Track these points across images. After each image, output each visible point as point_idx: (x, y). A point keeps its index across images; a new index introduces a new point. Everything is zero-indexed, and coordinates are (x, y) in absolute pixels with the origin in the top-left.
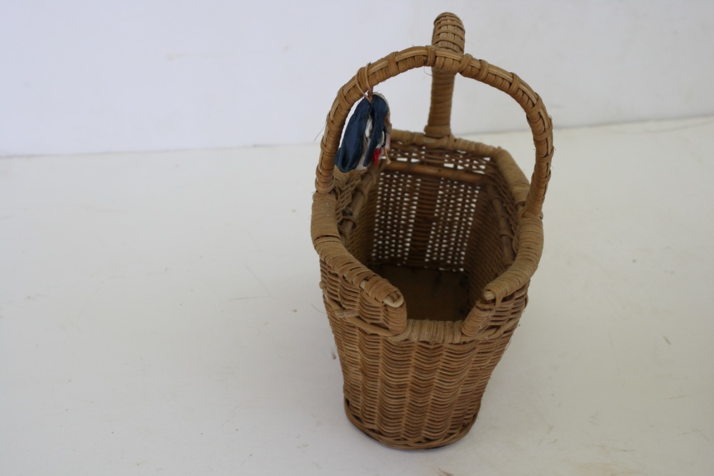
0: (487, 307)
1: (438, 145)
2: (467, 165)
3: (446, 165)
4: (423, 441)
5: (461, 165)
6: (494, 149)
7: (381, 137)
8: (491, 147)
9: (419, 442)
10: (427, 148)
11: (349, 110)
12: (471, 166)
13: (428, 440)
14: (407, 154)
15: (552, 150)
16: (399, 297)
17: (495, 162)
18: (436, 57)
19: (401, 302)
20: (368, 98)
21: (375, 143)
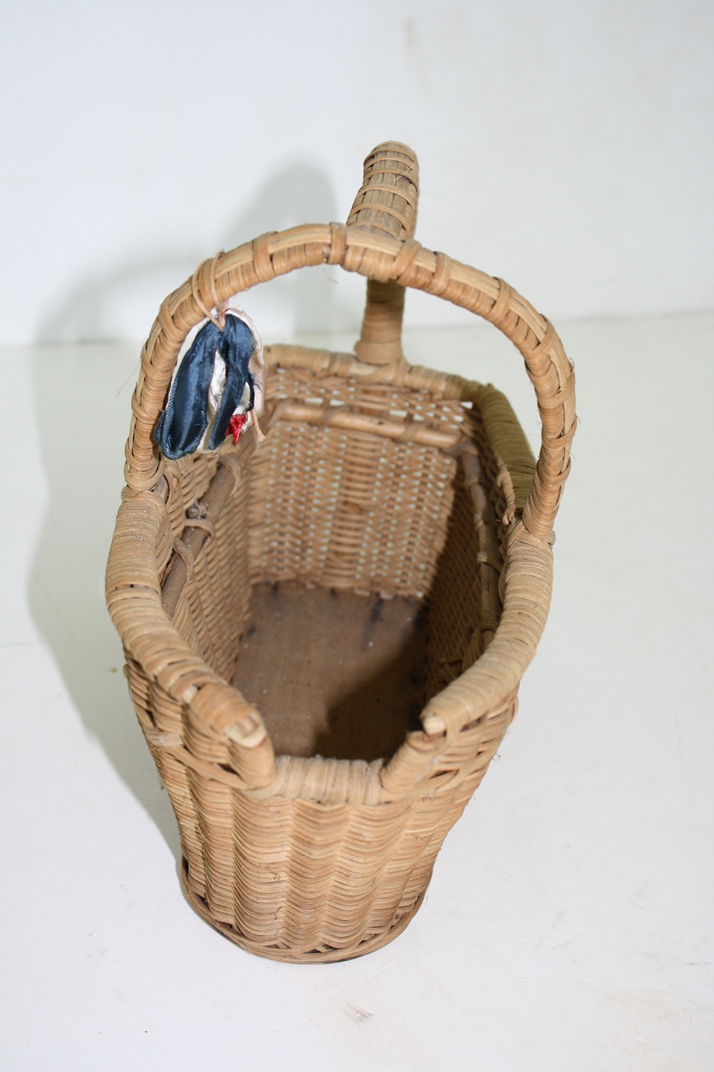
0: (428, 746)
1: (378, 379)
2: (431, 415)
3: (393, 413)
4: (322, 949)
5: (420, 413)
6: (480, 387)
7: (240, 394)
8: (474, 383)
9: (315, 951)
10: (358, 383)
11: (182, 342)
12: (437, 417)
13: (330, 948)
14: (322, 391)
15: (574, 425)
16: (256, 726)
17: (479, 411)
18: (347, 248)
19: (261, 734)
20: (214, 321)
21: (230, 405)
